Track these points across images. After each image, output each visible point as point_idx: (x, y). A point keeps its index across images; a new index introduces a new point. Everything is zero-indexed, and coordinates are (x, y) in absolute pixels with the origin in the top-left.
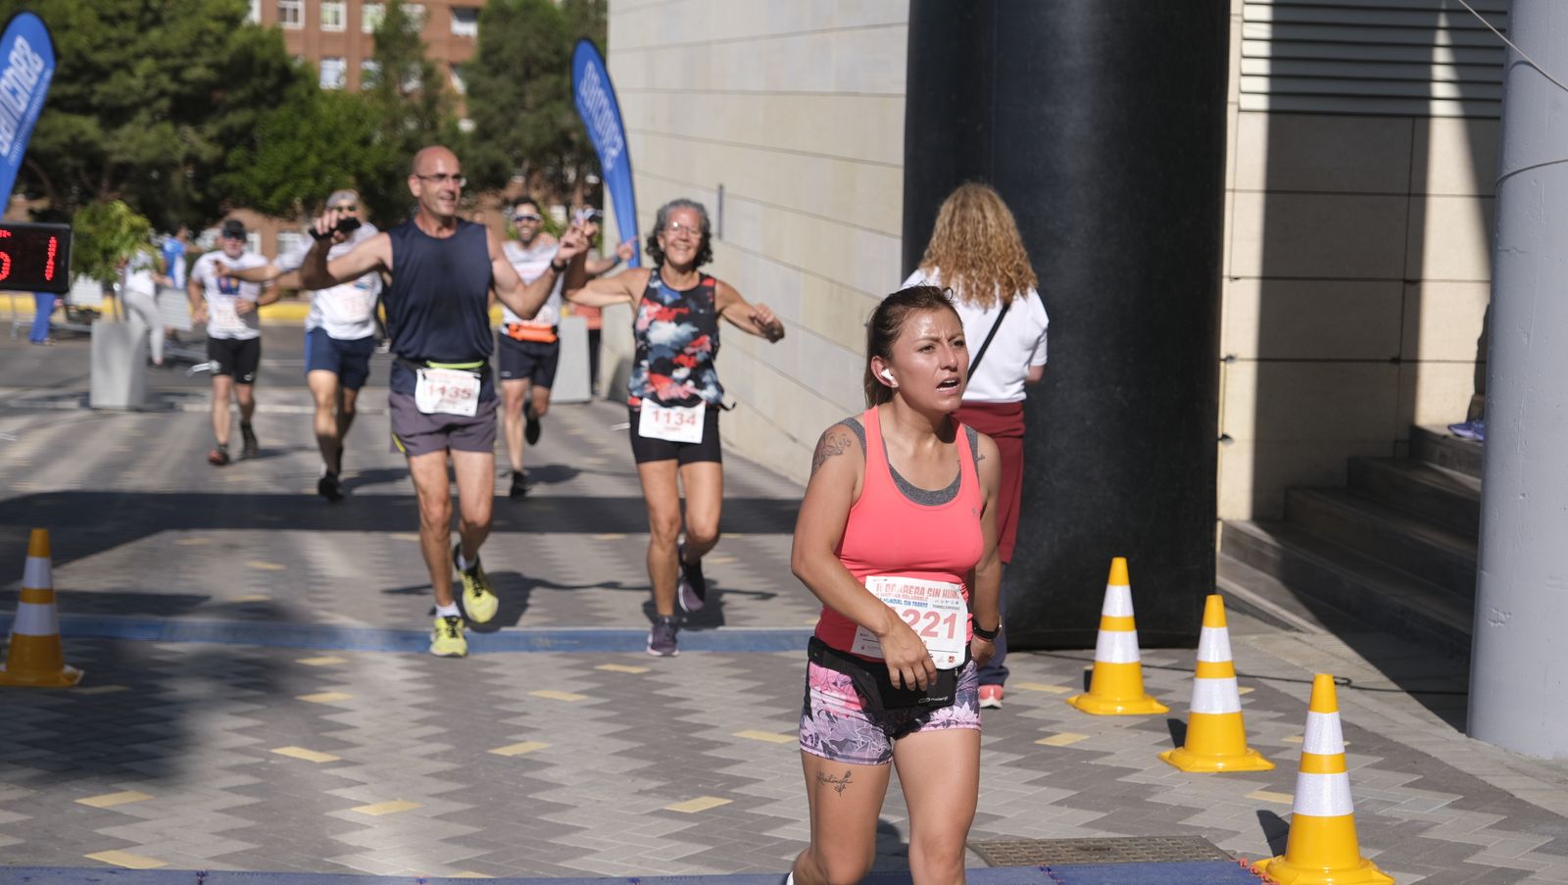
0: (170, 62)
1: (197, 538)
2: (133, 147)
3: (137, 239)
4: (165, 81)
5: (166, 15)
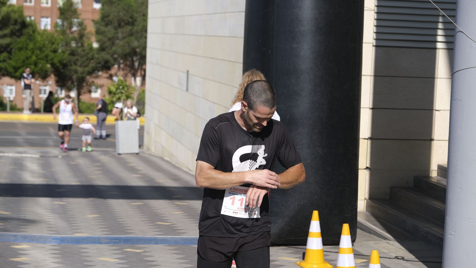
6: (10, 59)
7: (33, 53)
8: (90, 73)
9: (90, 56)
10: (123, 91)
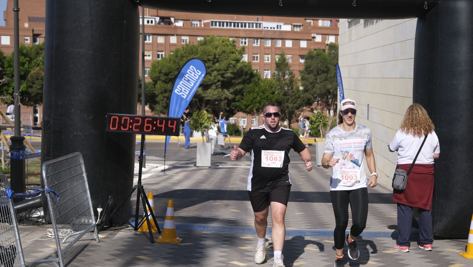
0: (221, 72)
1: (218, 203)
2: (211, 95)
3: (209, 120)
4: (219, 77)
5: (220, 60)
6: (243, 99)
7: (258, 94)
8: (297, 108)
9: (297, 96)
10: (321, 120)
